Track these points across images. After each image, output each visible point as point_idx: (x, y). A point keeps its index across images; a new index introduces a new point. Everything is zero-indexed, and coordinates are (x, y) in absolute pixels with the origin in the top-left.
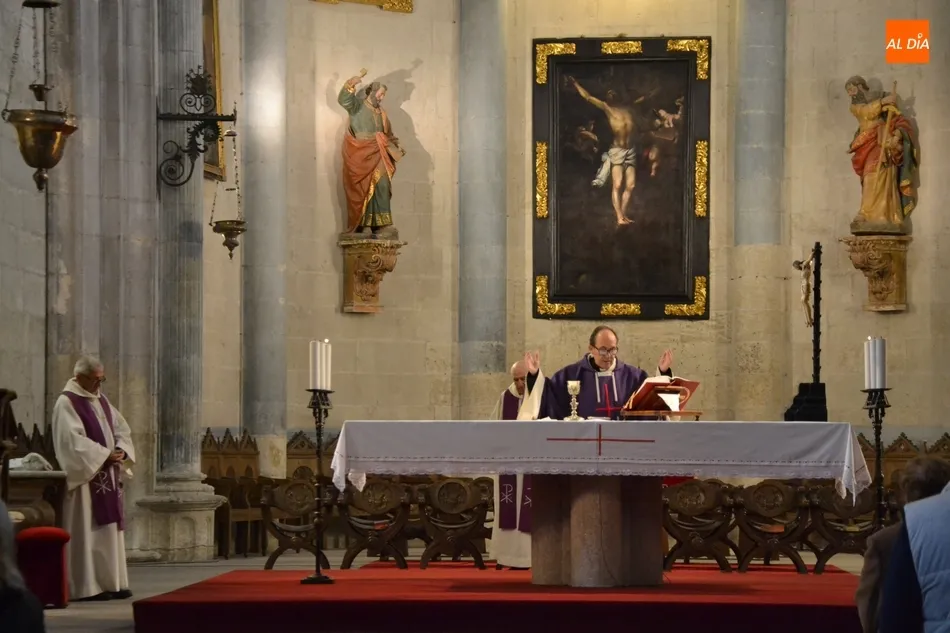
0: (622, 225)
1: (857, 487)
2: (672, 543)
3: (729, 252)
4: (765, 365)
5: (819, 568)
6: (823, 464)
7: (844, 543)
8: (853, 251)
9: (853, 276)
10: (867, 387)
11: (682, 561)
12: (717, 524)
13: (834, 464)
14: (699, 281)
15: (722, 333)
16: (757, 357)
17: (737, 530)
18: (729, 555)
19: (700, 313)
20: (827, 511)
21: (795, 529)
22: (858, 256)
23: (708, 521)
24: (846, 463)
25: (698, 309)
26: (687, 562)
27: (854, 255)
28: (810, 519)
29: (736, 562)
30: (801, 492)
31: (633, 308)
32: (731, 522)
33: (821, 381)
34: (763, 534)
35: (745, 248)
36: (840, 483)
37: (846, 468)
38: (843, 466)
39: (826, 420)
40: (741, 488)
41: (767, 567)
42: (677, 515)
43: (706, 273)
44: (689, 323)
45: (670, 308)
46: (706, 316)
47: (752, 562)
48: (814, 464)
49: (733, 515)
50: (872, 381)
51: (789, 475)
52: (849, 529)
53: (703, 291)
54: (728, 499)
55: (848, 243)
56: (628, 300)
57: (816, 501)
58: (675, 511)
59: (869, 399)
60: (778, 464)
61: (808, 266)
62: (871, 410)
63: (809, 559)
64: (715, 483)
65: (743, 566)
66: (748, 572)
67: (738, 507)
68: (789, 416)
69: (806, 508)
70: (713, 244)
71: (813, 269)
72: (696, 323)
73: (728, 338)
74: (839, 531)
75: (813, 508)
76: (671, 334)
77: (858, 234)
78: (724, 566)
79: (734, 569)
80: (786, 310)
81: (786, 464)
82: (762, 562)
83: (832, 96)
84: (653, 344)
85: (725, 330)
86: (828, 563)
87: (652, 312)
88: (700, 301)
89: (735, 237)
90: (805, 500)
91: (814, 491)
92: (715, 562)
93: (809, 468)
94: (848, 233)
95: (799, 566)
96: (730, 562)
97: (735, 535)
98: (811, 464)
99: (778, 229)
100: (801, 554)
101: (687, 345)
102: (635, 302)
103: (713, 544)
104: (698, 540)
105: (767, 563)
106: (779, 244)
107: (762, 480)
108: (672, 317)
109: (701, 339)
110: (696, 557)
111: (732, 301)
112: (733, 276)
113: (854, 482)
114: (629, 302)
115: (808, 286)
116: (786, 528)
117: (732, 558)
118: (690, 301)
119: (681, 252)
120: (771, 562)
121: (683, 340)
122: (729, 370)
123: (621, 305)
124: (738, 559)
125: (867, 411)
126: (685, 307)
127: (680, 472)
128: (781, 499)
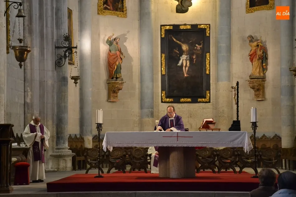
0: (186, 77)
1: (249, 149)
2: (200, 165)
3: (216, 84)
4: (226, 116)
5: (240, 172)
6: (240, 143)
7: (247, 165)
8: (250, 83)
9: (250, 90)
10: (252, 121)
11: (203, 170)
12: (212, 160)
13: (242, 143)
14: (207, 92)
15: (214, 107)
16: (224, 113)
17: (218, 162)
18: (216, 168)
19: (208, 101)
20: (243, 156)
21: (233, 161)
22: (251, 85)
23: (210, 159)
24: (246, 143)
25: (207, 100)
26: (204, 171)
27: (250, 85)
28: (237, 158)
29: (218, 170)
30: (235, 151)
31: (189, 100)
32: (216, 160)
33: (239, 120)
34: (225, 163)
35: (220, 83)
36: (244, 149)
37: (246, 144)
38: (245, 143)
39: (240, 131)
40: (219, 150)
41: (226, 172)
42: (201, 157)
43: (209, 90)
44: (205, 104)
45: (199, 100)
46: (209, 102)
47: (222, 170)
48: (237, 143)
49: (216, 158)
50: (253, 120)
51: (230, 146)
52: (248, 161)
53: (209, 95)
54: (215, 153)
55: (249, 81)
56: (188, 97)
57: (239, 153)
58: (200, 156)
59: (252, 125)
60: (227, 143)
61: (235, 88)
62: (253, 128)
63: (238, 169)
64: (211, 148)
65: (219, 172)
66: (221, 173)
67: (218, 155)
68: (230, 130)
69: (236, 155)
70: (211, 82)
71: (236, 89)
72: (207, 104)
73: (216, 108)
74: (246, 161)
75: (239, 155)
76: (200, 107)
77: (251, 79)
78: (214, 172)
79: (217, 172)
80: (232, 100)
81: (229, 143)
82: (225, 170)
83: (244, 41)
84: (195, 110)
85: (215, 106)
86: (243, 170)
87: (194, 101)
88: (208, 98)
89: (217, 80)
90: (236, 153)
91: (238, 150)
92: (211, 170)
93: (236, 144)
94: (248, 78)
95: (235, 171)
96: (215, 170)
97: (217, 163)
98: (236, 143)
99: (229, 78)
100: (235, 168)
101: (204, 110)
102: (190, 98)
103: (211, 165)
104: (206, 165)
105: (226, 171)
106: (229, 82)
107: (224, 147)
108: (200, 102)
109: (208, 108)
110: (207, 169)
111: (217, 98)
112: (217, 90)
113: (248, 148)
114: (188, 98)
115: (235, 93)
116: (231, 161)
117: (216, 170)
118: (205, 98)
119: (202, 84)
120: (227, 170)
121: (203, 109)
122: (216, 117)
123: (186, 99)
124: (218, 169)
125: (252, 128)
126: (204, 99)
127: (200, 145)
128: (229, 153)
